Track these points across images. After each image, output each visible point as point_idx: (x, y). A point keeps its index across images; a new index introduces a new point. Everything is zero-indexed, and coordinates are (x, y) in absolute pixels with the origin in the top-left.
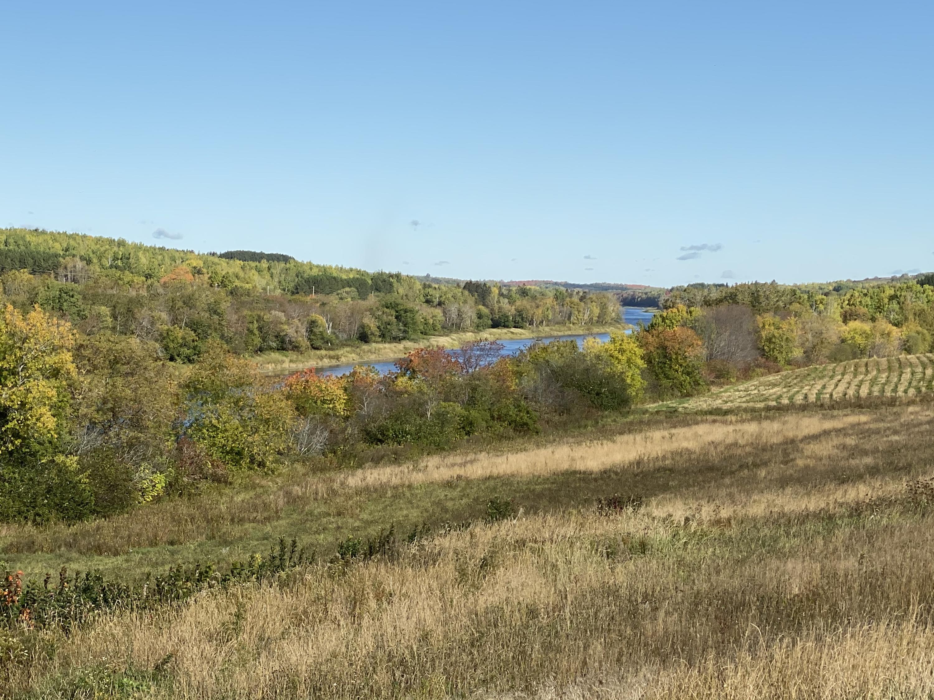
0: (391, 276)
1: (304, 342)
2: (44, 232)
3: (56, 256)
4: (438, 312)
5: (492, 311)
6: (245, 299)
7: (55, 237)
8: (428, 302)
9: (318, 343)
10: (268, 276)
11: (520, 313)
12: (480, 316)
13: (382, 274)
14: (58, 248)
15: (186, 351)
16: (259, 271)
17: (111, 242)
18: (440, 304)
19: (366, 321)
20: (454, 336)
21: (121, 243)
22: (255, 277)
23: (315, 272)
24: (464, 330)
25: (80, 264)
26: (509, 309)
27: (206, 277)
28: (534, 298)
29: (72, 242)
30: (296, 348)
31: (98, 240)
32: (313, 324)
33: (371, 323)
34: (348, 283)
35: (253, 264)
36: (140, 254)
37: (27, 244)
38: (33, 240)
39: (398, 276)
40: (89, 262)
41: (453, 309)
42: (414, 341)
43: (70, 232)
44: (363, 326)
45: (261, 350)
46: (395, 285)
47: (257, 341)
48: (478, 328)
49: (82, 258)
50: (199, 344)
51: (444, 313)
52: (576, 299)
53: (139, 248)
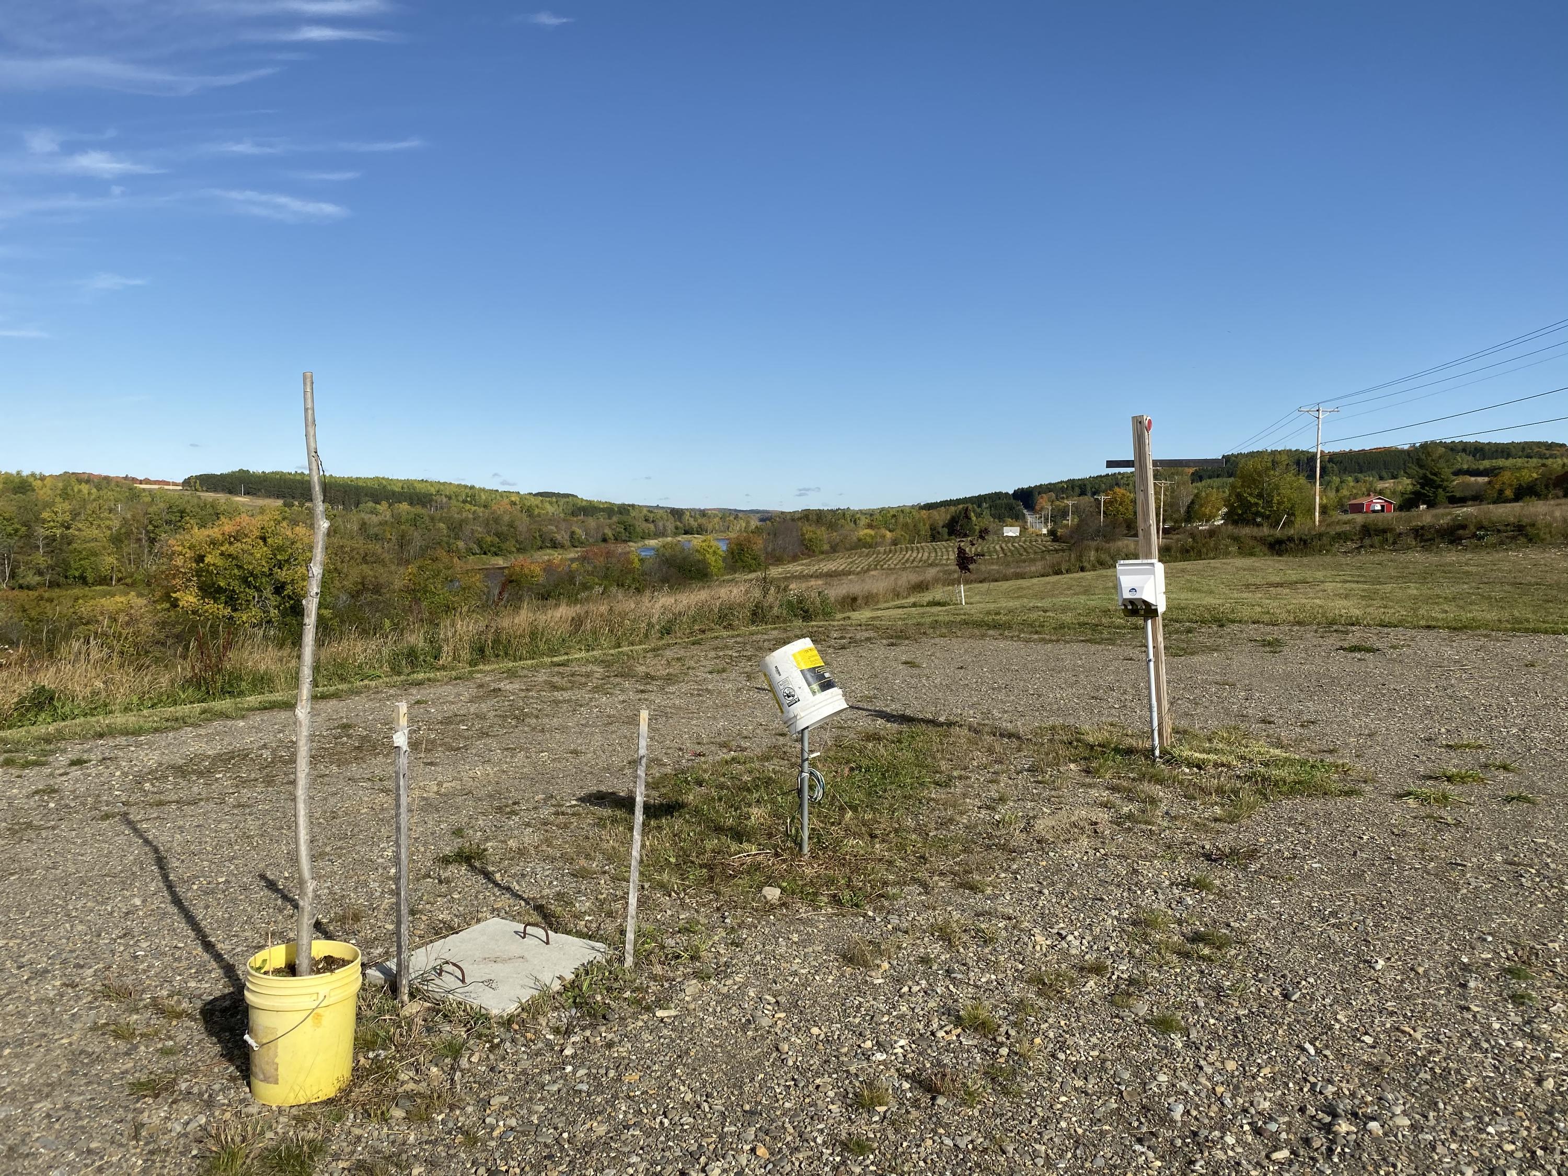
0: (629, 505)
1: (568, 543)
2: (426, 481)
3: (432, 495)
4: (652, 526)
5: (685, 526)
6: (537, 519)
7: (432, 484)
8: (646, 520)
9: (577, 544)
10: (556, 506)
11: (700, 526)
12: (677, 528)
13: (624, 504)
14: (433, 491)
15: (493, 549)
16: (551, 503)
17: (466, 487)
18: (653, 521)
19: (606, 531)
20: (660, 539)
21: (472, 487)
22: (548, 506)
23: (584, 504)
24: (667, 537)
25: (445, 500)
26: (694, 524)
27: (518, 507)
28: (709, 517)
29: (442, 487)
30: (562, 547)
31: (459, 485)
32: (573, 533)
33: (609, 532)
34: (603, 510)
35: (548, 499)
36: (482, 494)
37: (414, 488)
38: (417, 485)
39: (633, 506)
40: (450, 498)
41: (661, 524)
42: (635, 542)
43: (442, 481)
44: (604, 534)
45: (541, 548)
46: (631, 510)
47: (539, 543)
48: (676, 534)
49: (446, 496)
50: (501, 545)
51: (655, 526)
52: (732, 518)
53: (483, 490)
